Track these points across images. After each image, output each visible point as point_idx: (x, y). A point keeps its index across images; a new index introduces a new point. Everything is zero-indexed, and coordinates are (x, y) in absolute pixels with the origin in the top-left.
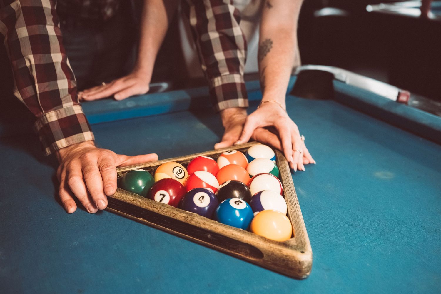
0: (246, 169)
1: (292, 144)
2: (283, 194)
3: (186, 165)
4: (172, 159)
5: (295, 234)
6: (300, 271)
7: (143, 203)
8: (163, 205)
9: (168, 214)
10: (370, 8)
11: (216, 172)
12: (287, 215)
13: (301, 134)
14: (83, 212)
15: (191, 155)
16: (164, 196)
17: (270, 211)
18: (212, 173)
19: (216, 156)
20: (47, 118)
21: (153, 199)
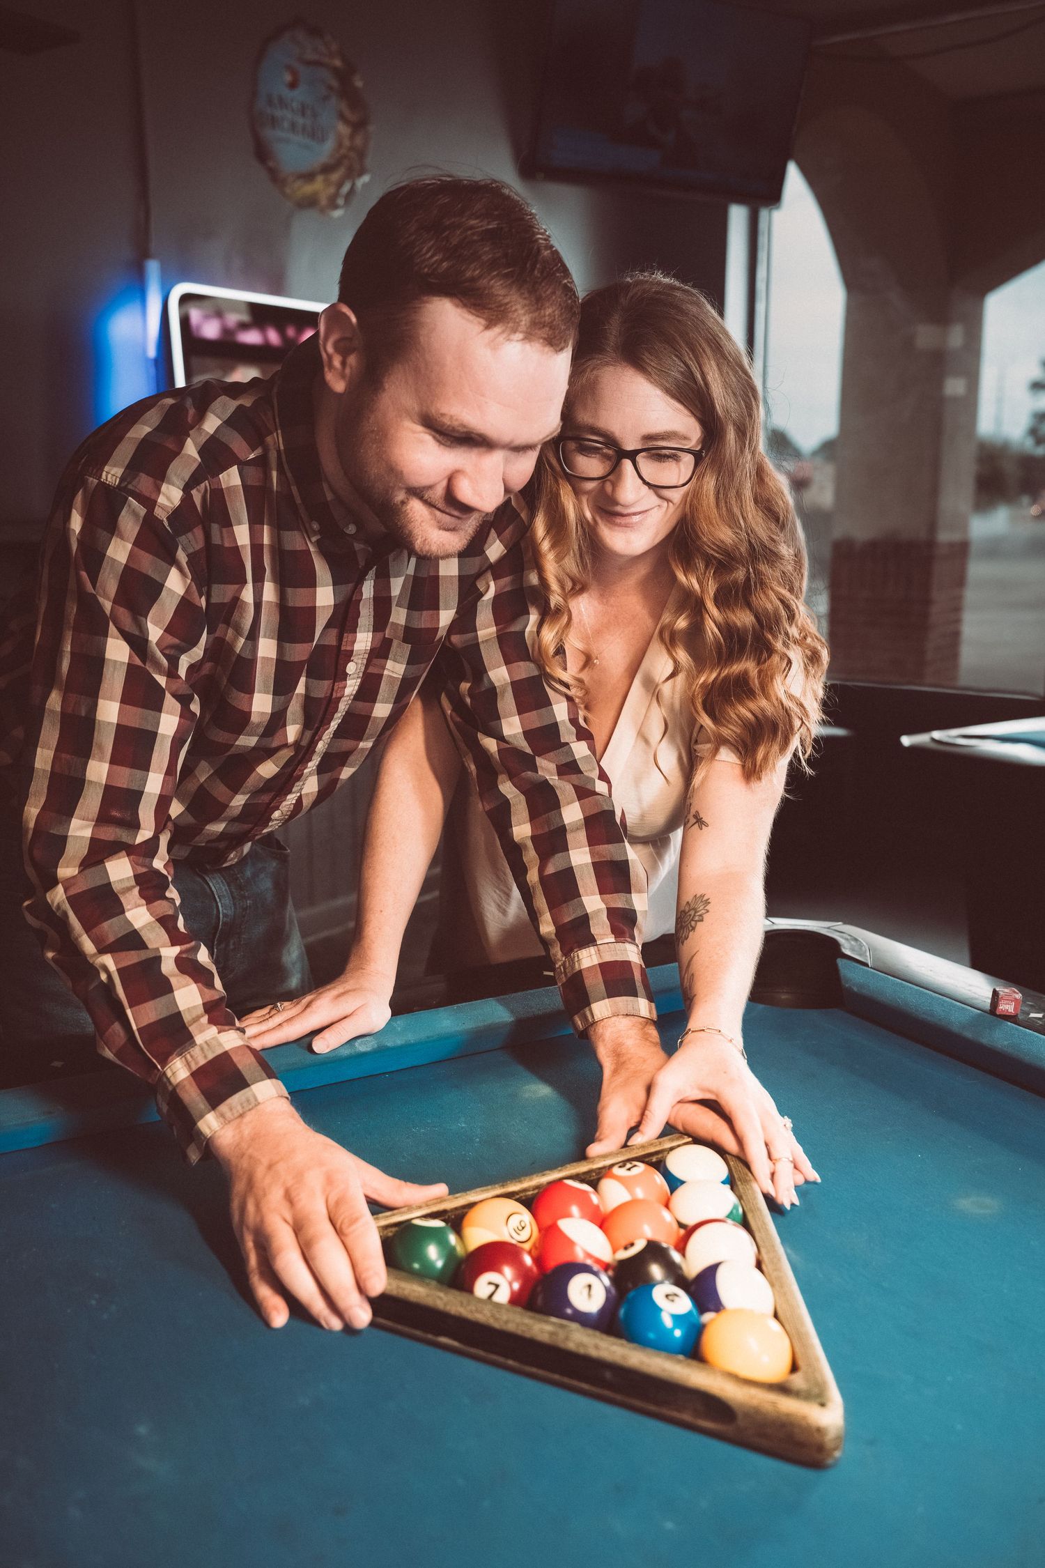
0: (667, 1206)
1: (767, 1145)
2: (759, 1265)
3: (530, 1202)
4: (492, 1189)
5: (801, 1363)
6: (821, 1448)
7: (448, 1301)
8: (498, 1305)
9: (511, 1327)
10: (906, 741)
11: (603, 1221)
12: (776, 1316)
13: (782, 1112)
14: (314, 1329)
15: (535, 1176)
16: (497, 1286)
17: (739, 1311)
18: (592, 1221)
19: (590, 1177)
20: (168, 1079)
21: (469, 1290)
